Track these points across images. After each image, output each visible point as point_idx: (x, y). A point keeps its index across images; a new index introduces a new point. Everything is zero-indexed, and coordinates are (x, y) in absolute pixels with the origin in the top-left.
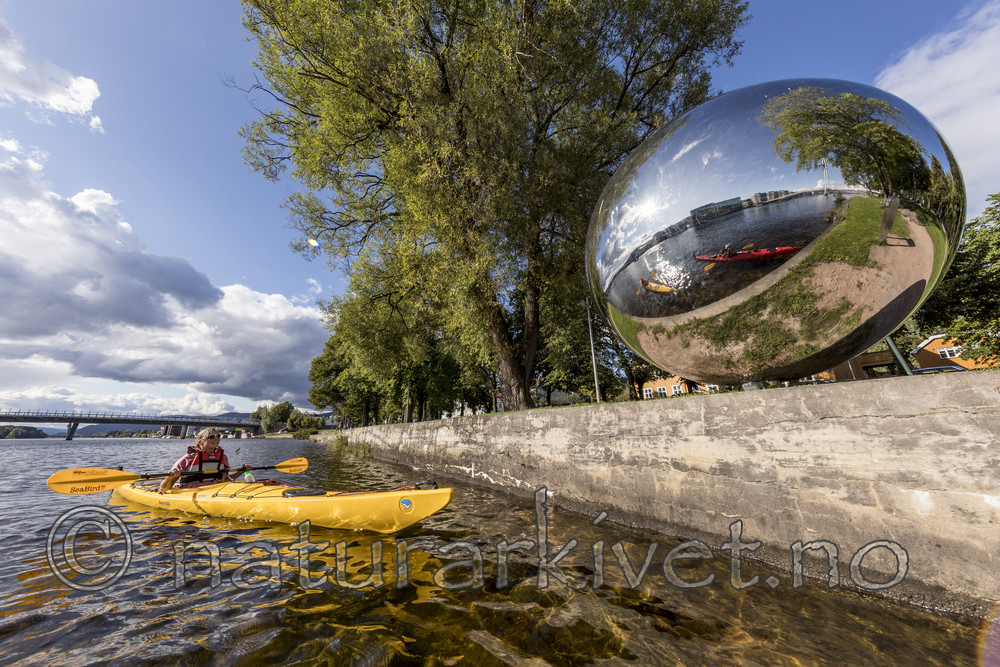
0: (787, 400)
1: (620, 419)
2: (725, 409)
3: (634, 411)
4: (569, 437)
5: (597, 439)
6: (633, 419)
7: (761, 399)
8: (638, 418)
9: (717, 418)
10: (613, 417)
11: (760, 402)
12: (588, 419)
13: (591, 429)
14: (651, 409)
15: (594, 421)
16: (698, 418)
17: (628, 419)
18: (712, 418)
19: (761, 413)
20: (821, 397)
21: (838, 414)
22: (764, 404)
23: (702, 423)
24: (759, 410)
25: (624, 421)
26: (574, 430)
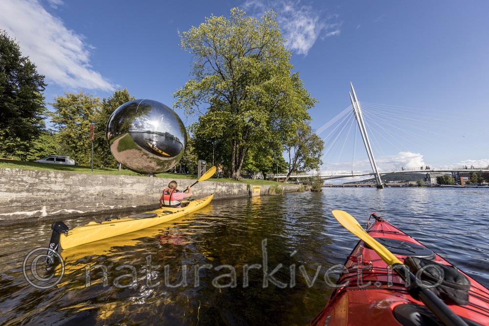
4: (146, 186)
5: (156, 187)
12: (154, 182)
13: (155, 184)
15: (156, 182)
26: (148, 184)
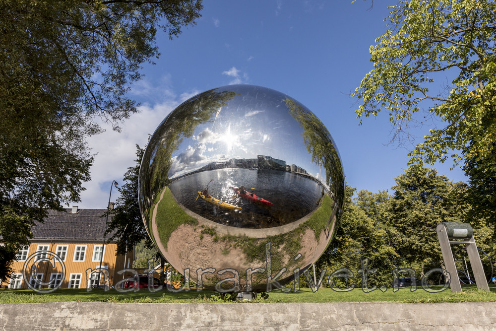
0: (347, 311)
1: (223, 320)
2: (314, 314)
3: (239, 312)
6: (237, 321)
7: (335, 309)
8: (243, 319)
9: (309, 321)
10: (215, 317)
11: (334, 311)
14: (257, 311)
16: (295, 321)
17: (232, 320)
18: (305, 321)
19: (335, 319)
20: (362, 310)
21: (369, 321)
22: (336, 312)
23: (298, 325)
24: (334, 316)
25: (227, 322)
